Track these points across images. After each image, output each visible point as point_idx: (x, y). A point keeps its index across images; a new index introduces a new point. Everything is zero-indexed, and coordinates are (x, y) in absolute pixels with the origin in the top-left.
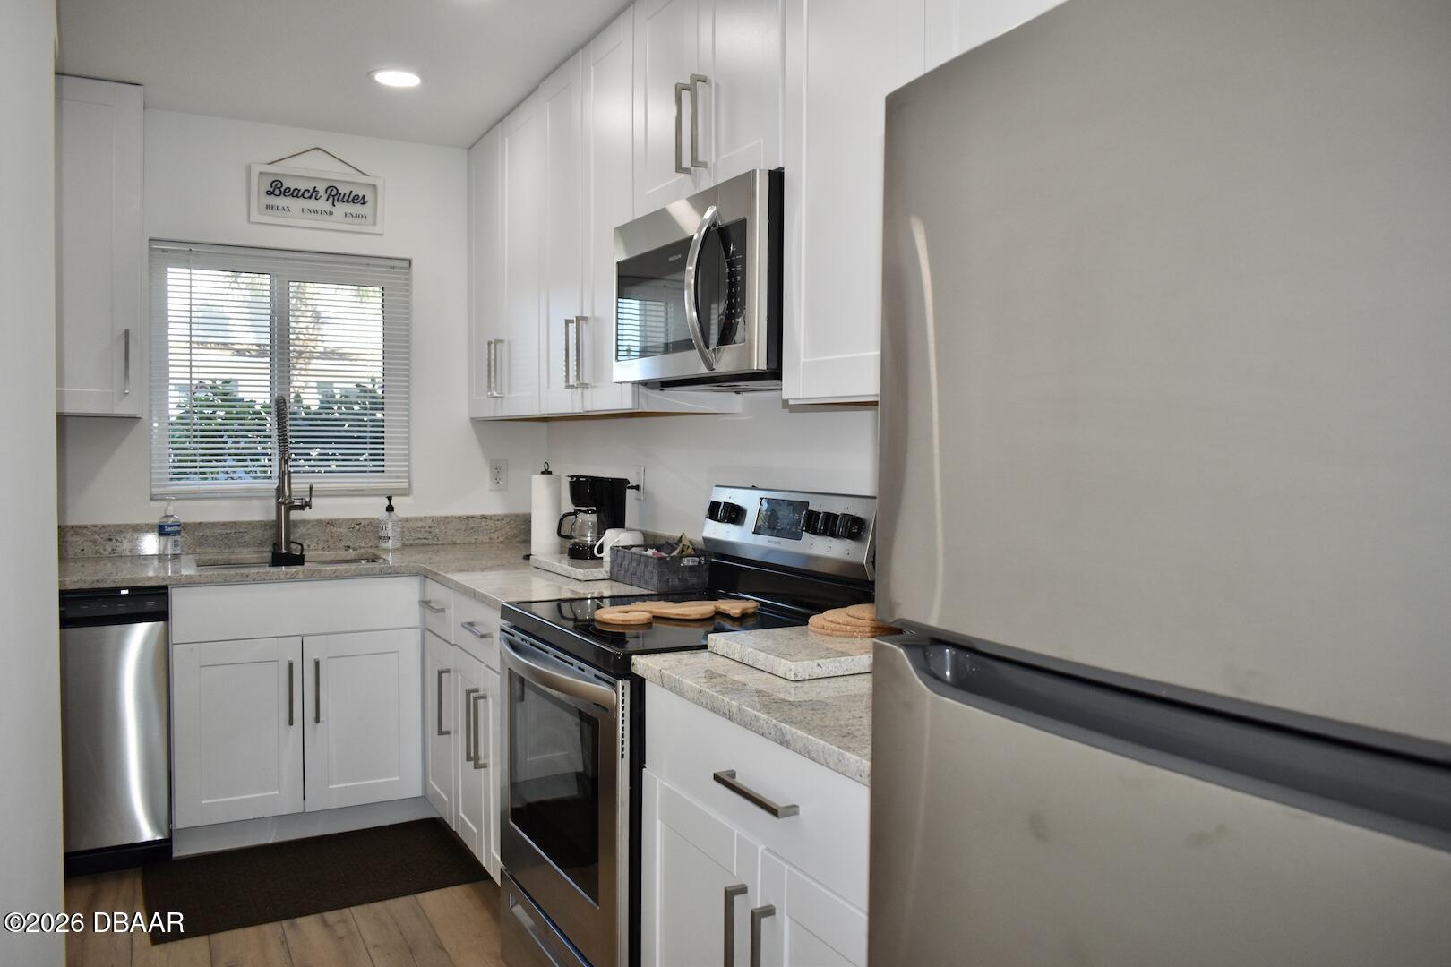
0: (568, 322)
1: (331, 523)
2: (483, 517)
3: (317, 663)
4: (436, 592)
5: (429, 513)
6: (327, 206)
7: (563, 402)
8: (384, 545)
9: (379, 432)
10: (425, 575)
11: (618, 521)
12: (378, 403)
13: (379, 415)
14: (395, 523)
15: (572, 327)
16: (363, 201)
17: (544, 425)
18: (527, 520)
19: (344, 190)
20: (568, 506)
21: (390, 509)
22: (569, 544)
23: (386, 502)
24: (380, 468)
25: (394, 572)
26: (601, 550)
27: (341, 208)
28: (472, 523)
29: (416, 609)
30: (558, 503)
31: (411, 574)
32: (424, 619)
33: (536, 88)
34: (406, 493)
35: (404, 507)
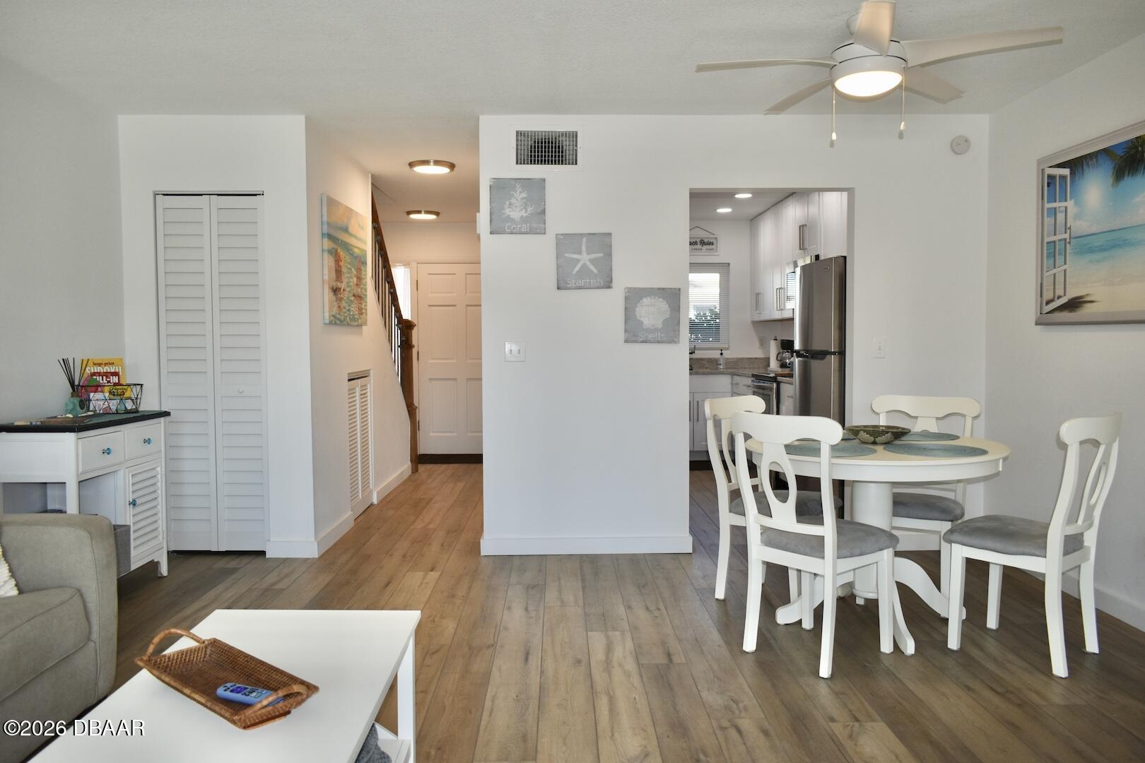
0: (777, 290)
1: (701, 359)
2: (756, 358)
3: (698, 402)
4: (737, 379)
5: (738, 357)
6: (700, 247)
8: (719, 366)
9: (718, 327)
10: (733, 374)
12: (717, 316)
13: (718, 321)
14: (723, 359)
16: (712, 244)
17: (780, 323)
18: (769, 358)
19: (706, 241)
21: (722, 354)
23: (720, 352)
24: (717, 340)
25: (722, 373)
27: (705, 247)
29: (730, 387)
30: (777, 348)
31: (727, 374)
32: (732, 389)
34: (727, 349)
35: (727, 354)
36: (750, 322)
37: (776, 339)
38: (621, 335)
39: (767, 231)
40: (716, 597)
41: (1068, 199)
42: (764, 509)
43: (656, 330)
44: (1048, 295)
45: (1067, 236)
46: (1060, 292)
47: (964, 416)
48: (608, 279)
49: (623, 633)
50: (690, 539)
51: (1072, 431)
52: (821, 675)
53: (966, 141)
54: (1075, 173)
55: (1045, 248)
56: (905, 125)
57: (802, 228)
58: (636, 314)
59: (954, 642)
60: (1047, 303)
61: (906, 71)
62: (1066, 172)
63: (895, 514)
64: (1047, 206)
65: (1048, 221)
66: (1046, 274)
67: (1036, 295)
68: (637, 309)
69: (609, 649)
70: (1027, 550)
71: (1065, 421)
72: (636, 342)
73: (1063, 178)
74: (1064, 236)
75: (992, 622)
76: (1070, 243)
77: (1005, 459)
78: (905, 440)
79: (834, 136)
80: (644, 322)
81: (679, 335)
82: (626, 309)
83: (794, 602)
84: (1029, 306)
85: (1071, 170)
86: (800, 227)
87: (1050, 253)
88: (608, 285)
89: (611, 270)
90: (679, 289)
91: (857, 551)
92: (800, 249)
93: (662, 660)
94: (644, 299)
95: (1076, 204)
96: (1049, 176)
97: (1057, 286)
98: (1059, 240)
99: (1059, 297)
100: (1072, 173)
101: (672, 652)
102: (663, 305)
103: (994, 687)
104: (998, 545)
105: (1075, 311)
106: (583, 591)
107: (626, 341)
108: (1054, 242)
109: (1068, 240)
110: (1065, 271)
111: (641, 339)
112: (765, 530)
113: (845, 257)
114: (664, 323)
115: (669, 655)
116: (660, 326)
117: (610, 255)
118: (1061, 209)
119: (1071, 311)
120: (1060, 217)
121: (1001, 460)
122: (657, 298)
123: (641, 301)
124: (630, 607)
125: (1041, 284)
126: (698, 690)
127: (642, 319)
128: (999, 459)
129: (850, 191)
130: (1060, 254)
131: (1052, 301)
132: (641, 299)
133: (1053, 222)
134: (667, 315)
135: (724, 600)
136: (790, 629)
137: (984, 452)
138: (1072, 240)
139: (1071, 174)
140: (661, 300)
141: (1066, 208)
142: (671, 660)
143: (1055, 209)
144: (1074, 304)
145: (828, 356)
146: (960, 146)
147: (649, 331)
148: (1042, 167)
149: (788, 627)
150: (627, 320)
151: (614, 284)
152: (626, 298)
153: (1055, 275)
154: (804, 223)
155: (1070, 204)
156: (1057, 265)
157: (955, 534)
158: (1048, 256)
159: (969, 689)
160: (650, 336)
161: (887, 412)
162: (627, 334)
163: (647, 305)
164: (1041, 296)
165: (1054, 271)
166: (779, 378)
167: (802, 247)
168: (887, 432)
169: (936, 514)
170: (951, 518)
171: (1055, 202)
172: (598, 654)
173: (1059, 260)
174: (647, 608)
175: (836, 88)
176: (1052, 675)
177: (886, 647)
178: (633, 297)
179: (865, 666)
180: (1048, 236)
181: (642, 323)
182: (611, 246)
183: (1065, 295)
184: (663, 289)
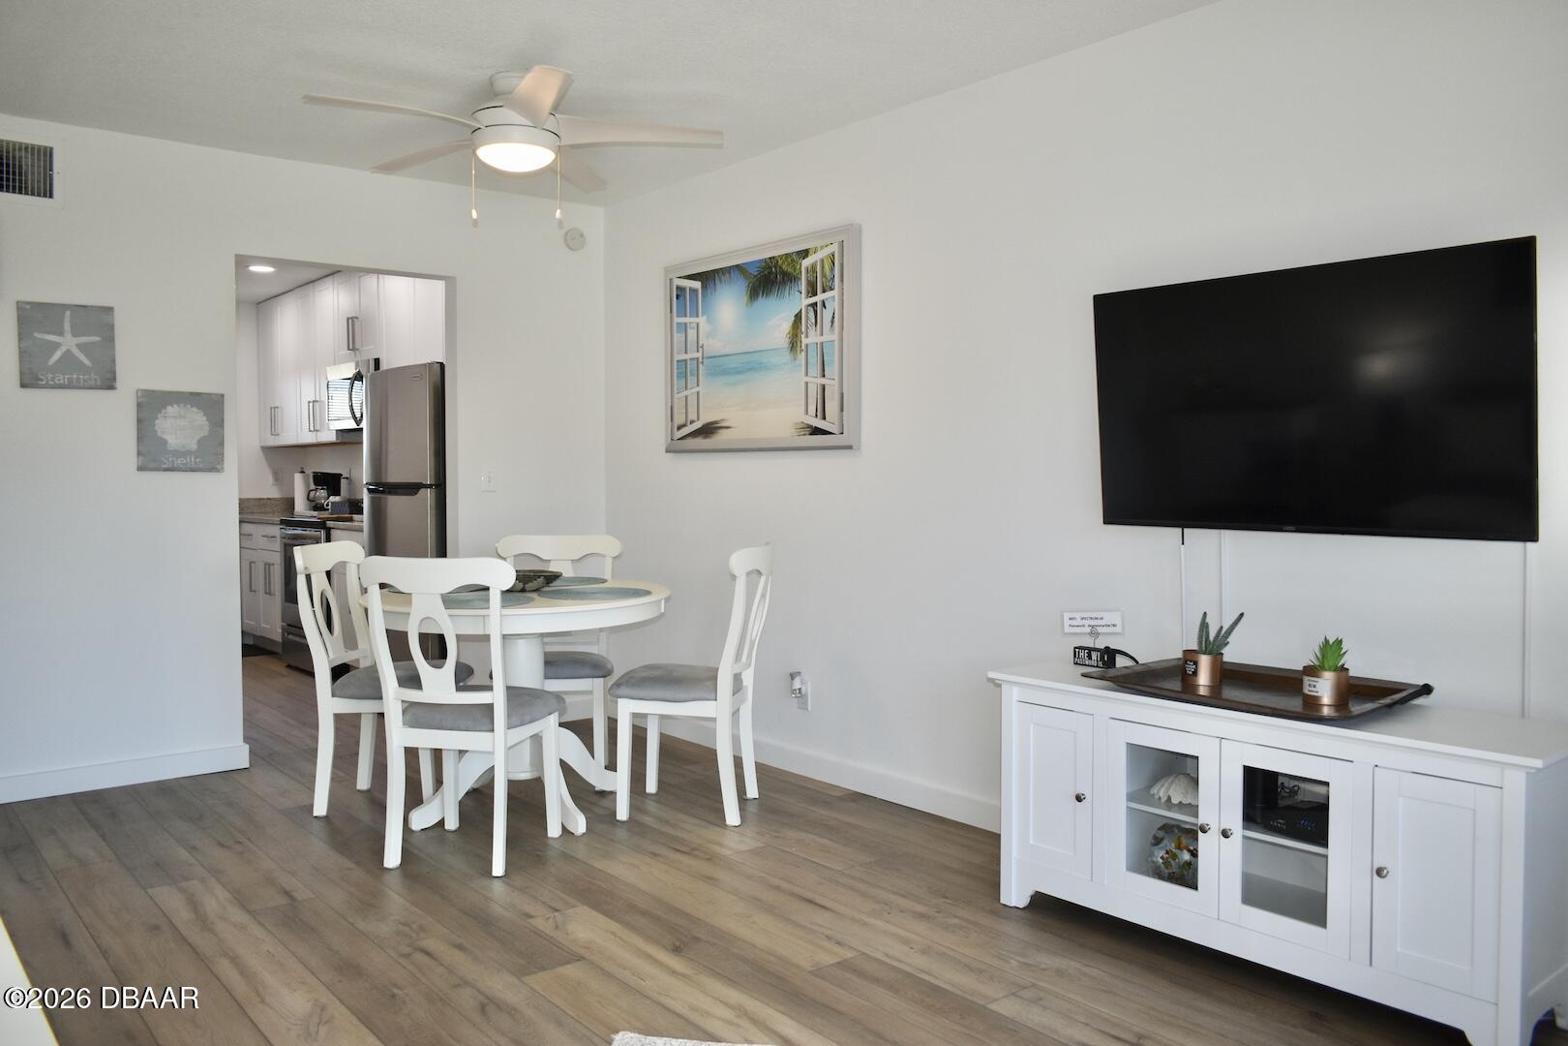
0: (309, 402)
2: (269, 499)
7: (308, 438)
11: (337, 493)
15: (311, 404)
20: (313, 487)
22: (313, 504)
26: (327, 505)
28: (262, 502)
30: (307, 484)
33: (293, 290)
36: (259, 448)
37: (302, 472)
38: (132, 460)
39: (287, 321)
40: (315, 815)
41: (700, 314)
42: (411, 680)
43: (188, 453)
44: (679, 419)
45: (699, 355)
46: (692, 416)
47: (604, 556)
48: (110, 376)
49: (202, 881)
50: (245, 750)
51: (740, 562)
52: (494, 874)
53: (582, 235)
54: (706, 287)
55: (675, 367)
56: (561, 213)
57: (351, 321)
58: (156, 428)
59: (622, 813)
60: (679, 428)
61: (559, 150)
62: (697, 285)
63: (547, 677)
64: (677, 320)
65: (678, 337)
66: (676, 396)
67: (666, 421)
68: (157, 422)
69: (194, 904)
70: (698, 695)
71: (733, 553)
72: (157, 469)
73: (694, 291)
74: (696, 355)
75: (651, 786)
76: (702, 363)
77: (667, 600)
78: (556, 585)
79: (474, 214)
80: (170, 441)
81: (223, 460)
82: (139, 421)
83: (430, 800)
84: (657, 431)
85: (702, 284)
86: (348, 319)
87: (681, 373)
88: (109, 383)
89: (114, 361)
90: (223, 396)
91: (528, 718)
92: (349, 349)
93: (283, 901)
94: (169, 408)
95: (709, 321)
96: (678, 288)
97: (689, 410)
98: (691, 359)
99: (692, 422)
100: (704, 287)
101: (288, 889)
102: (198, 419)
103: (678, 848)
104: (668, 694)
105: (710, 437)
106: (104, 840)
107: (140, 469)
108: (686, 360)
109: (701, 360)
110: (698, 393)
111: (166, 466)
112: (409, 707)
113: (442, 365)
114: (199, 442)
115: (287, 894)
116: (194, 447)
117: (112, 340)
118: (692, 325)
119: (705, 438)
120: (692, 333)
121: (663, 602)
122: (189, 406)
123: (163, 411)
124: (194, 848)
125: (672, 407)
126: (350, 923)
127: (165, 437)
128: (660, 601)
129: (450, 282)
130: (692, 375)
131: (684, 425)
132: (164, 407)
133: (684, 339)
134: (205, 432)
135: (326, 817)
136: (431, 833)
137: (648, 593)
138: (705, 360)
139: (702, 287)
140: (195, 409)
141: (698, 324)
142: (292, 898)
143: (686, 324)
144: (708, 430)
145: (422, 491)
146: (574, 240)
147: (177, 454)
148: (671, 276)
149: (426, 831)
150: (140, 439)
151: (119, 384)
152: (139, 405)
153: (686, 397)
154: (354, 315)
155: (702, 320)
156: (689, 387)
157: (622, 687)
158: (678, 377)
159: (654, 855)
160: (179, 462)
161: (515, 556)
162: (141, 458)
163: (174, 417)
164: (672, 420)
165: (686, 393)
166: (330, 524)
167: (352, 346)
168: (539, 577)
169: (588, 671)
170: (604, 673)
171: (686, 316)
172: (181, 914)
173: (692, 380)
174: (221, 845)
175: (476, 155)
176: (726, 825)
177: (554, 831)
178: (150, 405)
179: (538, 856)
180: (678, 354)
181: (165, 442)
182: (112, 327)
183: (698, 419)
184: (198, 394)
